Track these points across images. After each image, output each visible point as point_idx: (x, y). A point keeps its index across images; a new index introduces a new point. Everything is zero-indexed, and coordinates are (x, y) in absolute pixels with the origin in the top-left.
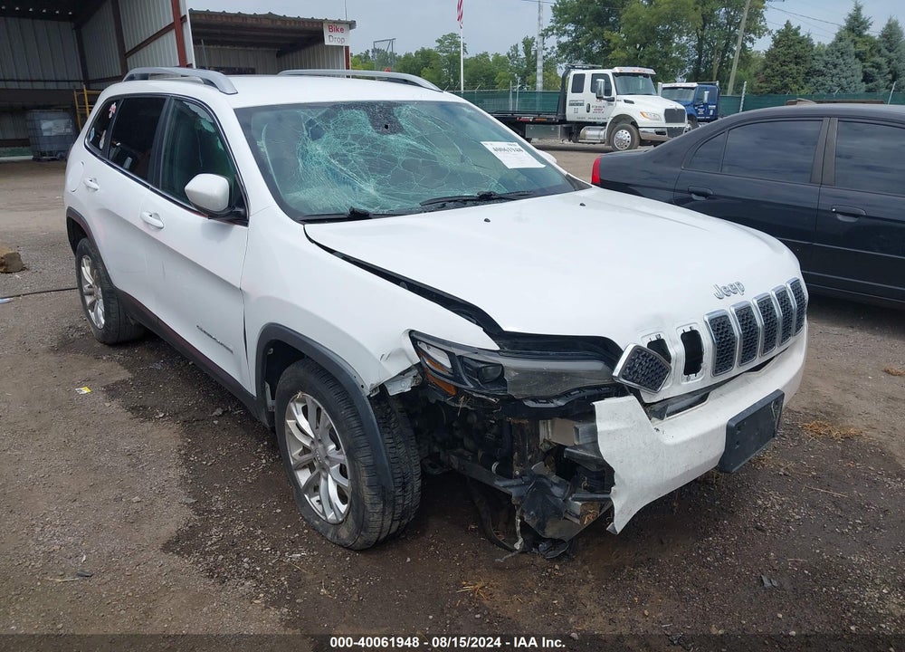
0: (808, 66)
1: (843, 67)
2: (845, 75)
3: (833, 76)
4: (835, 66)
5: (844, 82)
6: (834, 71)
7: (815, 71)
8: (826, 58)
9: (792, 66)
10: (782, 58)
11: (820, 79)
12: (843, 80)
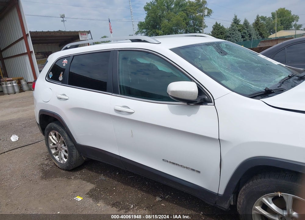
0: (225, 35)
1: (235, 34)
2: (236, 36)
3: (233, 37)
4: (233, 34)
5: (237, 39)
6: (233, 36)
7: (227, 36)
8: (229, 32)
9: (220, 35)
10: (217, 33)
11: (229, 38)
12: (236, 38)
